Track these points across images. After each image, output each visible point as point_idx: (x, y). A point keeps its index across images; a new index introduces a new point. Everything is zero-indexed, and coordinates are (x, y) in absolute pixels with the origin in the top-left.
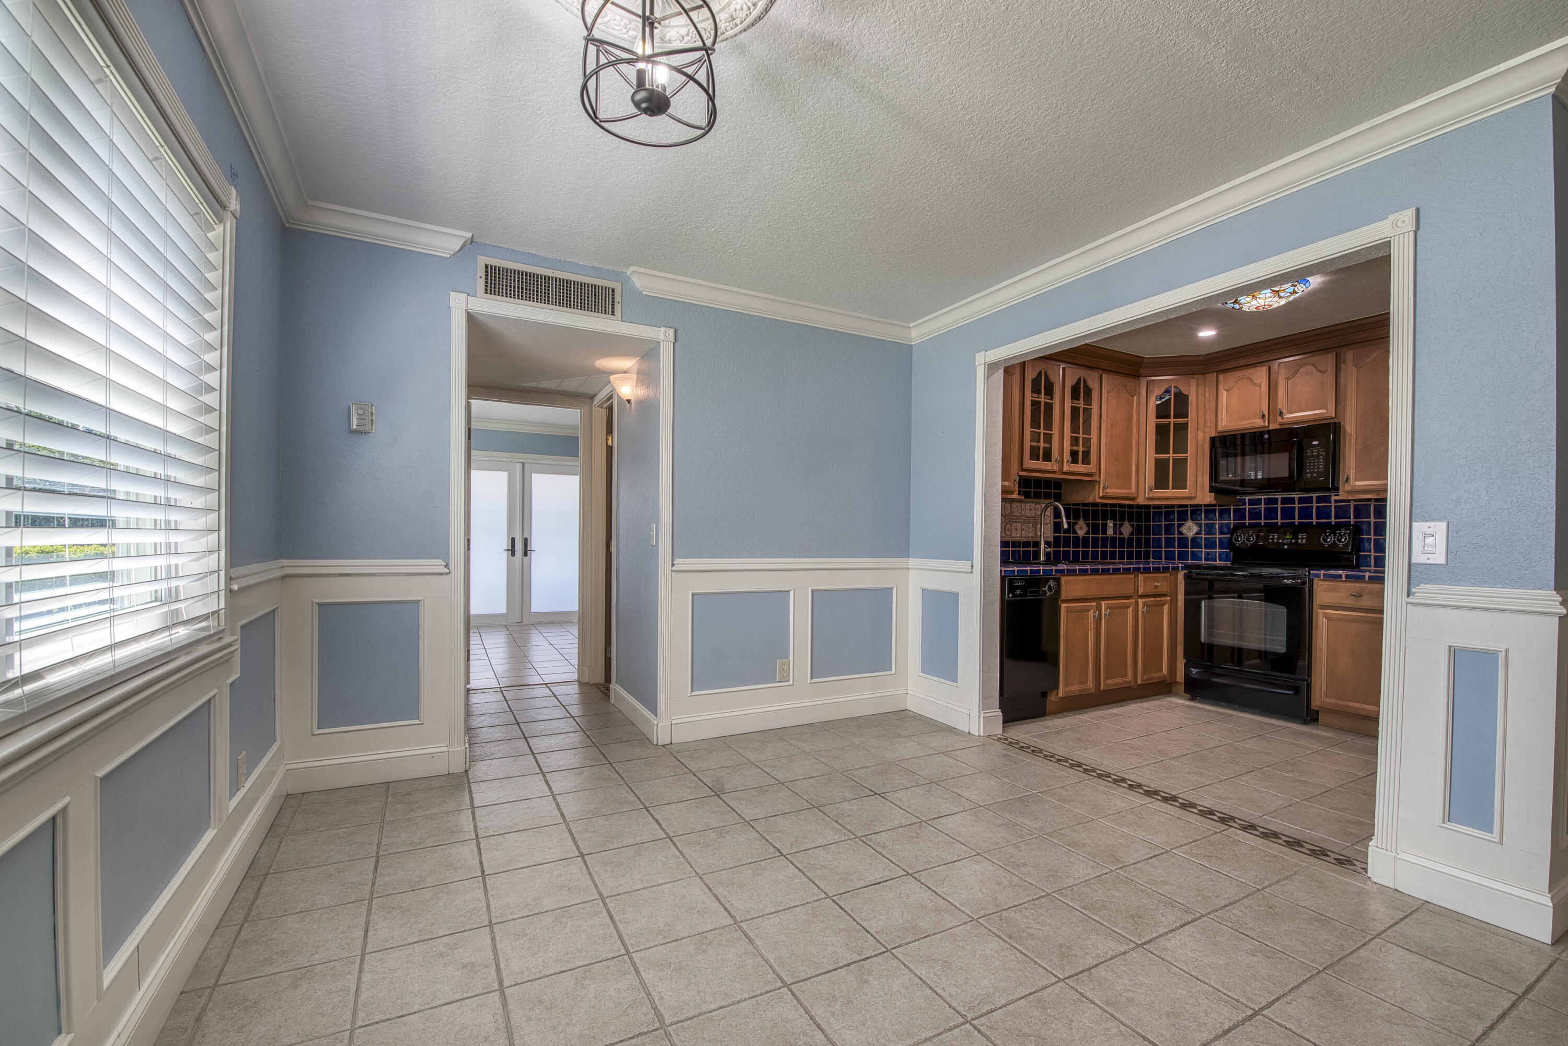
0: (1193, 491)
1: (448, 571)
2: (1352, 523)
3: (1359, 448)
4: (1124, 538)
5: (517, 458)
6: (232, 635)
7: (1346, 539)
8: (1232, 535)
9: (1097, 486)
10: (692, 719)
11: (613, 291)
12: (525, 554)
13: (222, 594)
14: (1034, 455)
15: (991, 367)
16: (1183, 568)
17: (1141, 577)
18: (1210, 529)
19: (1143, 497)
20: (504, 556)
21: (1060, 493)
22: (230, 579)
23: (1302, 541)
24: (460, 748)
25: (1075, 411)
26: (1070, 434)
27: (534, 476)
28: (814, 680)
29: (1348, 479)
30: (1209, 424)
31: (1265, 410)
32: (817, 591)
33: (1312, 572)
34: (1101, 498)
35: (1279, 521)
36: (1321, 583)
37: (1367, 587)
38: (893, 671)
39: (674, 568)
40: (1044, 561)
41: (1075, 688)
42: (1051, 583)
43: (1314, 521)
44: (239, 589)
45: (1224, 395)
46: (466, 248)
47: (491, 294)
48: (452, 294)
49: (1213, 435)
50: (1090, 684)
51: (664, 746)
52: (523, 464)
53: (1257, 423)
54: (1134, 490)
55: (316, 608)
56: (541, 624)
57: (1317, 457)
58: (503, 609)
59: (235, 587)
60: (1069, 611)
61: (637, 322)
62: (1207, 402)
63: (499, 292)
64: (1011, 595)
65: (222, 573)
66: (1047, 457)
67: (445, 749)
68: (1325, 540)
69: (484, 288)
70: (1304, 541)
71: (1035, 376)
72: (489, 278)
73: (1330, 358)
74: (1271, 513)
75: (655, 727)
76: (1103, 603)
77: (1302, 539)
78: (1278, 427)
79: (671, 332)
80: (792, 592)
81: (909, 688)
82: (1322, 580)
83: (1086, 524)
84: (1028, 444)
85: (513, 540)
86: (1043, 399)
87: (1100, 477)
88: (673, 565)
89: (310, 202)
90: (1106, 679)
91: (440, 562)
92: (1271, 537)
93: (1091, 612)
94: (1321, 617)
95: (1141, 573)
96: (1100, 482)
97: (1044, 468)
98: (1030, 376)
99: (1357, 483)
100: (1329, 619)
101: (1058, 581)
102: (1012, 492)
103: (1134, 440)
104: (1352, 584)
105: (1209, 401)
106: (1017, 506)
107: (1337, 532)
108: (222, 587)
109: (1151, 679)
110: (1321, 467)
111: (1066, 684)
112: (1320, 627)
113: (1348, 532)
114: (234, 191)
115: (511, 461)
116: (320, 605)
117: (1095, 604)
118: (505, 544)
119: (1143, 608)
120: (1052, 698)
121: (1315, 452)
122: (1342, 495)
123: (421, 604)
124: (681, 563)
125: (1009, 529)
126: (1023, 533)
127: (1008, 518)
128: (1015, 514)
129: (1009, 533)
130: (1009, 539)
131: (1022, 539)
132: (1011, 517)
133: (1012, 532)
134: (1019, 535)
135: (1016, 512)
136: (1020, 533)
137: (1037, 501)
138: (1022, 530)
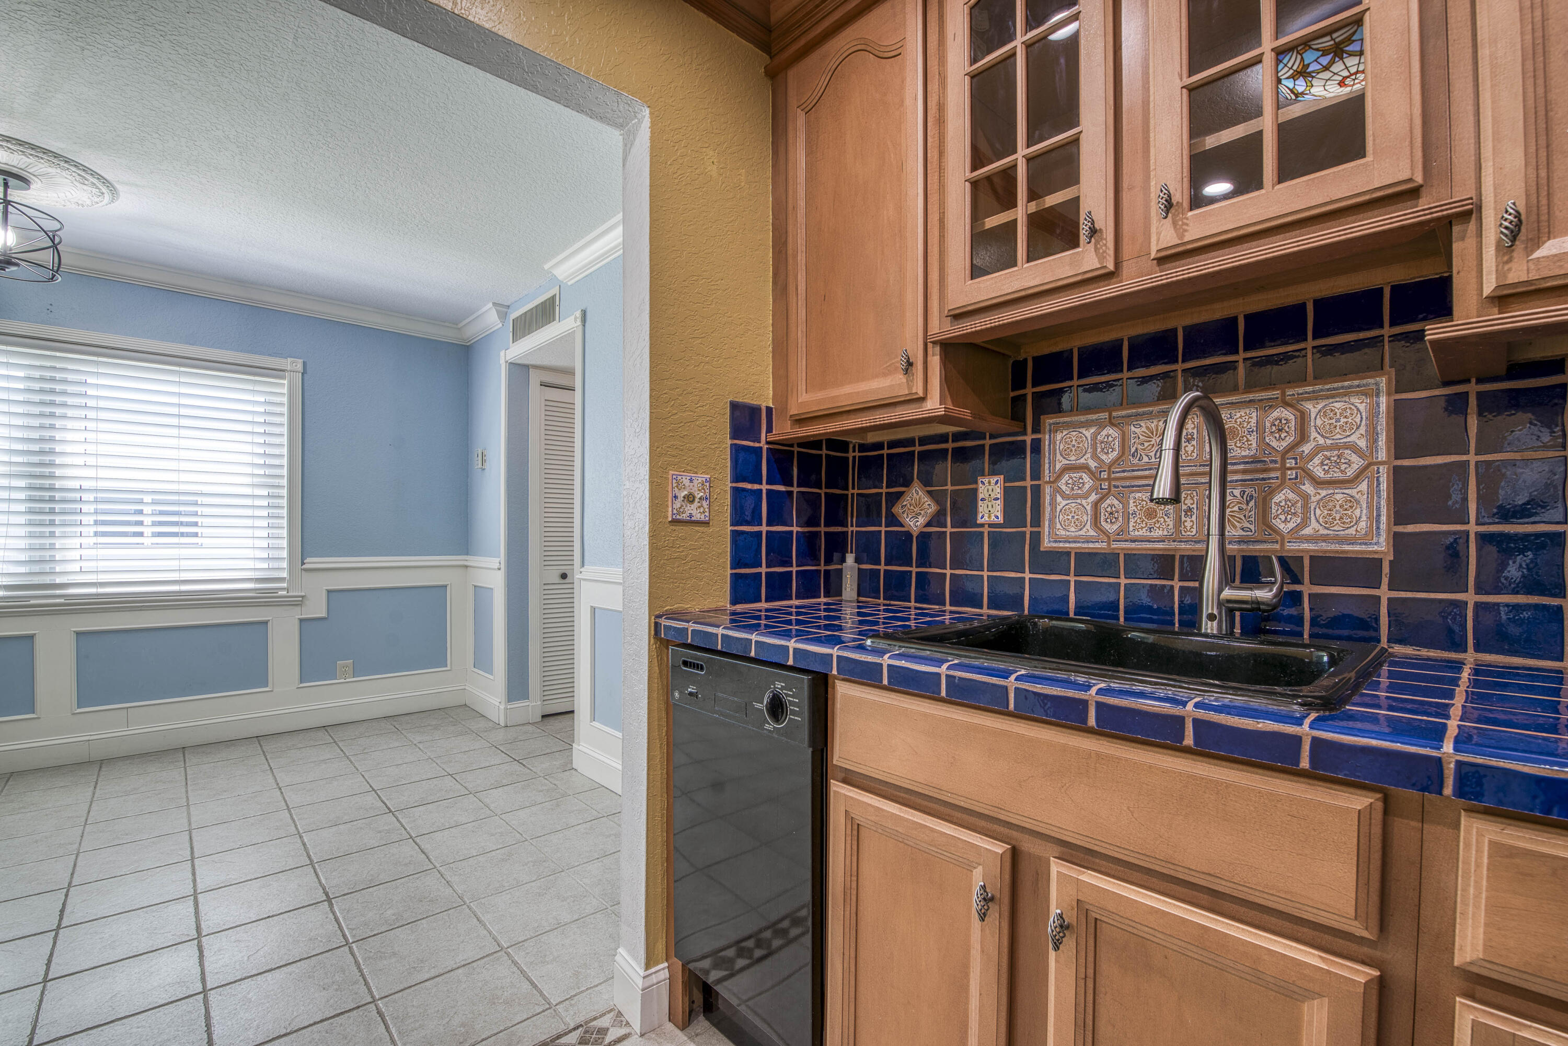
125: (1111, 513)
126: (1188, 524)
127: (1113, 476)
128: (1146, 459)
129: (1115, 527)
130: (1115, 545)
131: (1183, 546)
132: (1124, 471)
133: (1131, 524)
134: (1166, 533)
135: (1152, 454)
136: (1171, 526)
137: (1251, 396)
138: (1180, 513)
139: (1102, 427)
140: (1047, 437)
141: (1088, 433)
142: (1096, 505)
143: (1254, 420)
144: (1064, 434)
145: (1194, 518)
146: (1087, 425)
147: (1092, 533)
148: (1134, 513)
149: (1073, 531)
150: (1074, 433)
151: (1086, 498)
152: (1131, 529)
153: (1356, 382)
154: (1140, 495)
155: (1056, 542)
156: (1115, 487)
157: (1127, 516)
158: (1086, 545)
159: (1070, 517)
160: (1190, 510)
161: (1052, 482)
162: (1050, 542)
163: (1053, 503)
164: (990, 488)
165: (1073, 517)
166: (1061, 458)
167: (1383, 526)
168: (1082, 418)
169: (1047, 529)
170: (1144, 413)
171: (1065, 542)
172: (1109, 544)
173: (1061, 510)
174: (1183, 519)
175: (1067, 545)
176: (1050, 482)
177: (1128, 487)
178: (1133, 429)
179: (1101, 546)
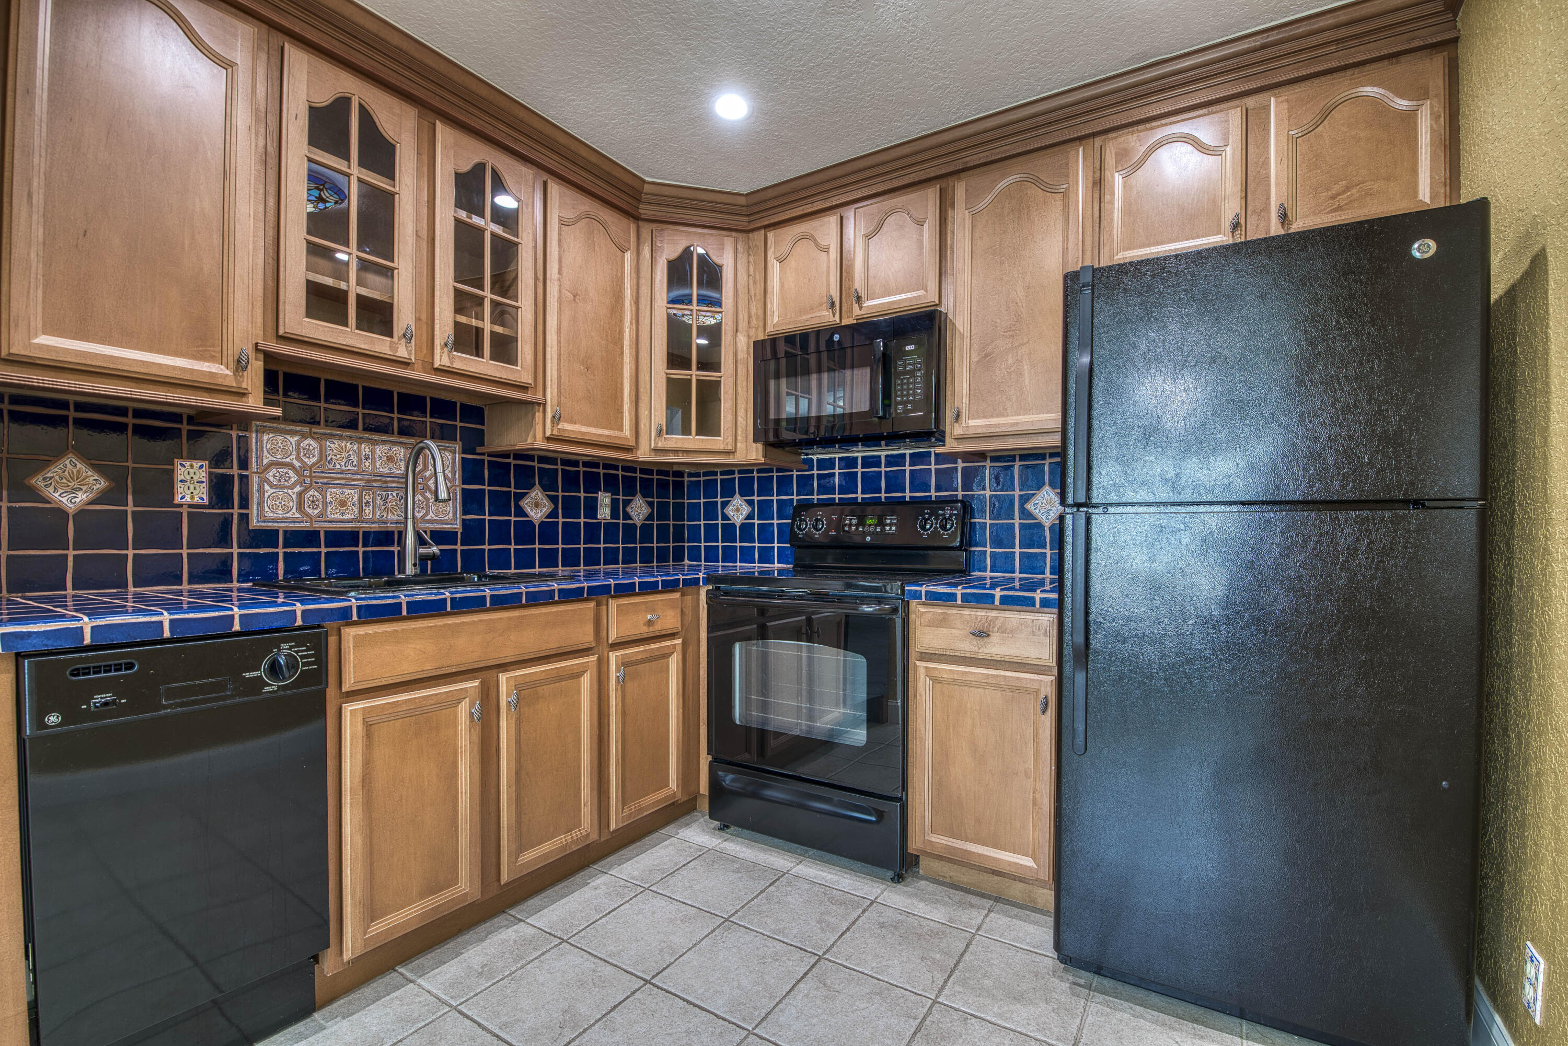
0: (730, 440)
2: (960, 498)
3: (975, 359)
4: (634, 525)
7: (953, 524)
8: (794, 520)
9: (539, 415)
14: (325, 308)
16: (707, 581)
17: (613, 604)
18: (764, 510)
19: (647, 448)
21: (481, 425)
23: (890, 529)
26: (451, 286)
29: (958, 417)
30: (754, 321)
31: (835, 293)
33: (907, 588)
35: (860, 496)
36: (922, 609)
37: (997, 618)
40: (415, 575)
41: (409, 915)
43: (908, 494)
45: (775, 269)
49: (761, 337)
50: (465, 883)
53: (825, 317)
54: (627, 432)
57: (912, 373)
60: (373, 718)
62: (751, 282)
64: (55, 718)
68: (924, 528)
70: (894, 528)
71: (321, 100)
73: (931, 195)
74: (849, 483)
76: (503, 678)
77: (891, 524)
78: (855, 322)
82: (924, 604)
83: (546, 496)
84: (297, 276)
86: (354, 171)
87: (544, 395)
90: (517, 852)
92: (847, 522)
93: (462, 703)
94: (922, 676)
95: (612, 597)
96: (545, 405)
97: (366, 347)
98: (305, 92)
99: (972, 423)
100: (936, 681)
101: (317, 642)
103: (627, 336)
104: (973, 612)
105: (755, 283)
107: (941, 512)
109: (640, 810)
110: (919, 391)
112: (921, 695)
113: (955, 512)
117: (476, 683)
119: (618, 670)
120: (329, 966)
121: (910, 364)
122: (951, 446)
125: (313, 502)
126: (367, 511)
127: (314, 475)
128: (338, 466)
129: (316, 512)
130: (316, 525)
131: (364, 525)
132: (322, 472)
133: (329, 510)
134: (353, 517)
135: (343, 464)
136: (356, 513)
137: (401, 440)
138: (362, 504)
139: (304, 437)
140: (254, 435)
141: (293, 440)
142: (300, 495)
143: (402, 454)
144: (271, 436)
145: (371, 508)
146: (292, 433)
147: (298, 515)
148: (331, 502)
149: (280, 513)
150: (280, 438)
151: (292, 489)
152: (329, 513)
153: (447, 445)
154: (335, 490)
155: (264, 522)
156: (316, 483)
157: (325, 504)
158: (292, 525)
159: (278, 503)
160: (368, 502)
161: (260, 473)
162: (258, 522)
163: (261, 491)
164: (192, 471)
165: (280, 503)
166: (268, 455)
167: (458, 516)
168: (288, 428)
169: (255, 512)
170: (336, 435)
171: (274, 522)
172: (312, 524)
173: (269, 497)
174: (364, 508)
175: (276, 525)
176: (257, 473)
177: (326, 484)
178: (328, 443)
179: (305, 525)
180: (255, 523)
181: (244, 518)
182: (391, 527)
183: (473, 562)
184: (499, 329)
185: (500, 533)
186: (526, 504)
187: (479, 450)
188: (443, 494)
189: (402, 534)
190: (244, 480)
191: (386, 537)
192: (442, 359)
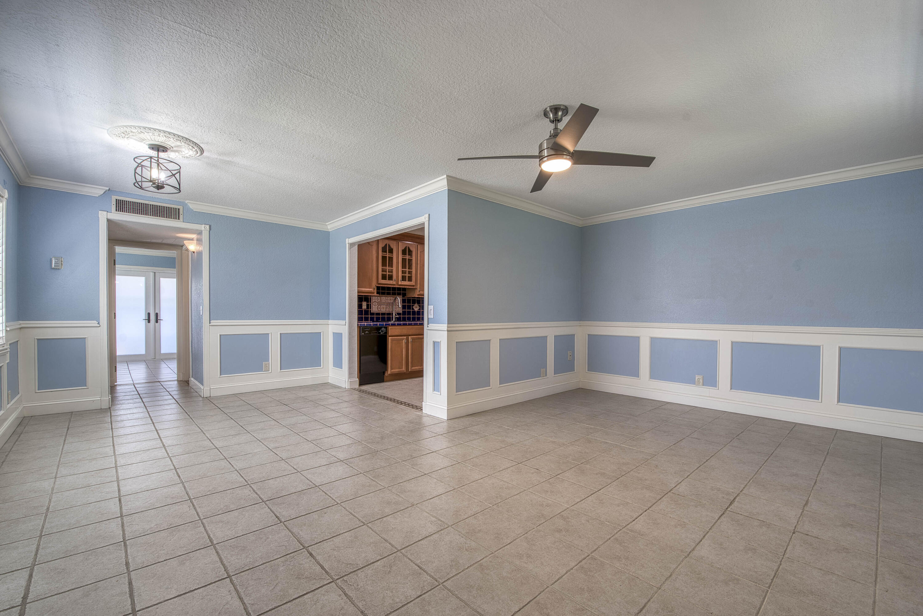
1: (99, 326)
5: (150, 270)
6: (7, 346)
9: (416, 291)
10: (221, 387)
11: (179, 209)
12: (157, 322)
13: (4, 331)
14: (384, 277)
15: (352, 245)
20: (143, 323)
21: (406, 293)
22: (6, 326)
24: (107, 398)
25: (404, 260)
26: (401, 269)
27: (162, 280)
28: (281, 371)
32: (283, 333)
34: (418, 295)
38: (322, 367)
39: (210, 324)
40: (395, 320)
41: (396, 370)
42: (383, 329)
44: (10, 330)
46: (106, 193)
47: (119, 211)
48: (100, 212)
50: (404, 369)
51: (206, 398)
52: (155, 273)
55: (36, 341)
56: (166, 359)
58: (143, 352)
59: (8, 329)
60: (392, 340)
61: (191, 222)
63: (123, 210)
64: (363, 334)
65: (4, 324)
66: (391, 278)
67: (99, 399)
69: (115, 208)
71: (383, 246)
72: (118, 204)
75: (202, 390)
76: (410, 337)
79: (208, 227)
80: (270, 334)
81: (330, 374)
83: (419, 306)
84: (380, 273)
85: (149, 314)
86: (388, 255)
87: (417, 287)
88: (210, 323)
89: (32, 176)
90: (412, 367)
91: (95, 322)
93: (404, 340)
96: (417, 289)
97: (388, 283)
98: (381, 246)
101: (386, 328)
102: (374, 293)
106: (383, 298)
108: (4, 328)
111: (392, 369)
114: (6, 191)
115: (147, 271)
116: (38, 339)
117: (405, 337)
118: (143, 316)
120: (386, 374)
123: (86, 340)
124: (214, 322)
127: (380, 303)
129: (380, 310)
131: (387, 312)
135: (383, 301)
136: (385, 310)
137: (393, 296)
138: (386, 308)
139: (380, 297)
141: (378, 298)
142: (378, 307)
143: (393, 298)
145: (388, 309)
147: (378, 310)
149: (375, 310)
152: (382, 310)
153: (400, 297)
154: (383, 306)
156: (380, 305)
157: (381, 308)
159: (375, 308)
167: (402, 310)
169: (372, 310)
179: (378, 312)
180: (372, 312)
181: (370, 311)
182: (391, 312)
183: (404, 319)
184: (409, 275)
185: (409, 313)
186: (414, 307)
187: (405, 297)
188: (400, 307)
189: (392, 314)
190: (370, 304)
191: (389, 314)
192: (400, 283)
